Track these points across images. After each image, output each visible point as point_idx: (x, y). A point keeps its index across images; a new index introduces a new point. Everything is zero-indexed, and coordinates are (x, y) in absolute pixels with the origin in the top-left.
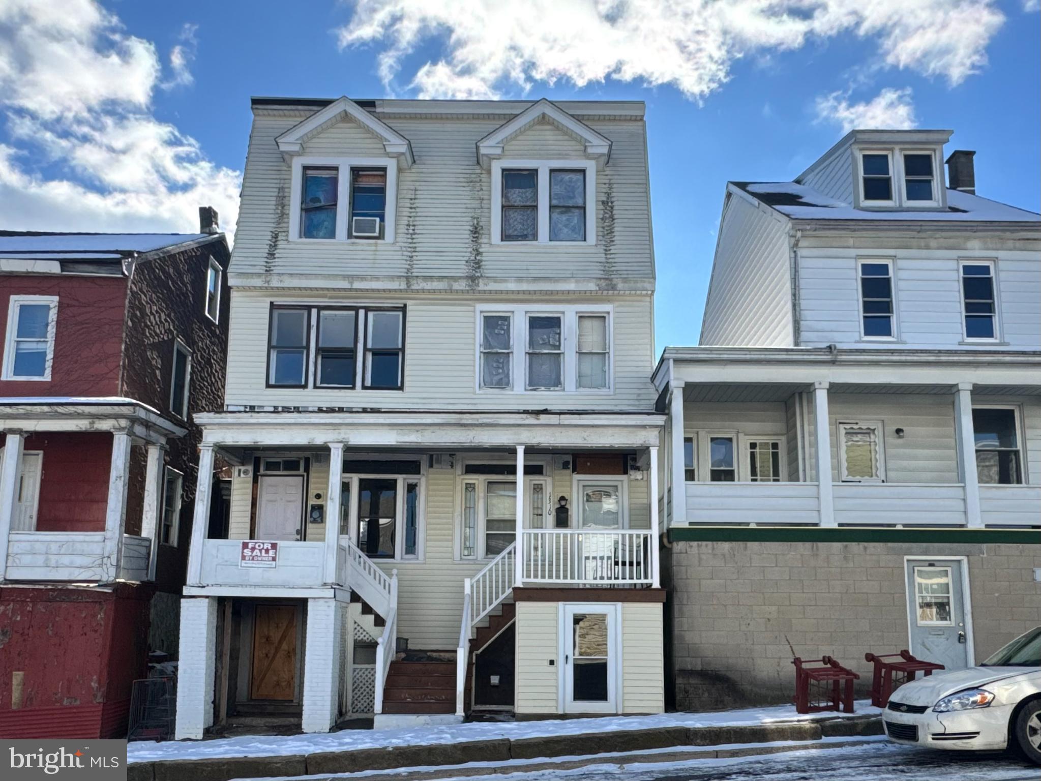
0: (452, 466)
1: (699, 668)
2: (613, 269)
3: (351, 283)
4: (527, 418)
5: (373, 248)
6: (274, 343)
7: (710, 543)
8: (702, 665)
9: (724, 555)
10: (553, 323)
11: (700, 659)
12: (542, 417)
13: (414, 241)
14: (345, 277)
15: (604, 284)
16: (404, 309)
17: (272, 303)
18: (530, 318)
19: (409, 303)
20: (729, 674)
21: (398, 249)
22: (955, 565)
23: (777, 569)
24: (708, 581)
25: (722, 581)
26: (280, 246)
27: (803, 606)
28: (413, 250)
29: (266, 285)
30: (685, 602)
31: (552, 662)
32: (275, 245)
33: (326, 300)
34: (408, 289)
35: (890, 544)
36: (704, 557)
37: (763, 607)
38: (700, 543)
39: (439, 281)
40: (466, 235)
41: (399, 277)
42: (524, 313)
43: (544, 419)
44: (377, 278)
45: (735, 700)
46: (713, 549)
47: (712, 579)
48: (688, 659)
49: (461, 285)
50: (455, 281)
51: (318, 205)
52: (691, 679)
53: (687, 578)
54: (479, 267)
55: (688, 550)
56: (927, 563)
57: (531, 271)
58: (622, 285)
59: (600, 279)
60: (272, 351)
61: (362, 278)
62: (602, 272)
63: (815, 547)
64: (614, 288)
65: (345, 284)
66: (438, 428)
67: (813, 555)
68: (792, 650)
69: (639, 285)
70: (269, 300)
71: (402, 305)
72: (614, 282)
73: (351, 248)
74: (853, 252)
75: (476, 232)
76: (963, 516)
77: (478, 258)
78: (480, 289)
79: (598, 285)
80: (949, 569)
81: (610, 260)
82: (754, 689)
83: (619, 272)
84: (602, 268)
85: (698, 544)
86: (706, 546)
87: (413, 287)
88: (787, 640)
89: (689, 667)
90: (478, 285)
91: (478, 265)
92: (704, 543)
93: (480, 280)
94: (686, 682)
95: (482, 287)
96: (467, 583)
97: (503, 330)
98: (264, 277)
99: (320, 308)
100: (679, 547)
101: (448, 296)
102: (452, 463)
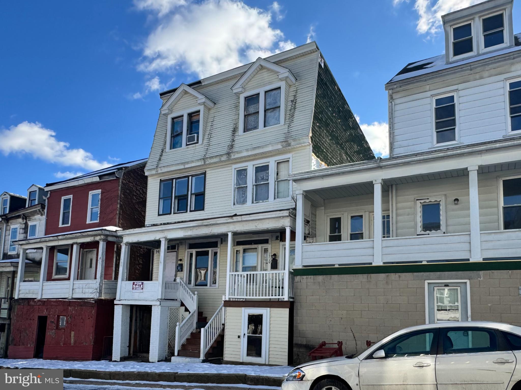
1: (305, 344)
2: (290, 135)
3: (184, 166)
4: (228, 219)
5: (194, 148)
6: (161, 196)
7: (312, 276)
8: (306, 341)
9: (319, 283)
10: (265, 168)
11: (305, 339)
12: (234, 218)
13: (210, 141)
14: (182, 164)
15: (285, 144)
16: (205, 174)
17: (161, 180)
18: (256, 168)
19: (207, 170)
21: (203, 146)
22: (462, 286)
23: (347, 290)
24: (311, 297)
25: (318, 297)
26: (163, 155)
27: (361, 311)
28: (208, 145)
29: (157, 173)
30: (299, 308)
31: (239, 337)
32: (162, 155)
33: (178, 175)
34: (205, 164)
35: (415, 274)
36: (309, 284)
37: (339, 311)
38: (307, 276)
39: (216, 158)
40: (230, 133)
41: (201, 159)
42: (252, 166)
43: (235, 219)
44: (192, 162)
46: (314, 279)
47: (313, 296)
48: (299, 338)
49: (224, 158)
50: (222, 157)
51: (177, 133)
52: (300, 349)
54: (232, 148)
55: (302, 280)
56: (443, 285)
57: (253, 145)
58: (293, 143)
59: (282, 142)
60: (160, 200)
61: (188, 163)
62: (284, 138)
63: (369, 277)
64: (289, 145)
65: (182, 167)
66: (198, 227)
67: (368, 282)
68: (354, 336)
69: (302, 141)
70: (159, 178)
71: (205, 172)
72: (289, 142)
73: (187, 150)
74: (429, 94)
75: (235, 131)
76: (469, 254)
77: (233, 143)
78: (232, 158)
79: (282, 145)
80: (459, 288)
81: (290, 131)
83: (292, 137)
84: (285, 136)
85: (307, 277)
86: (311, 278)
87: (206, 163)
88: (352, 331)
89: (300, 343)
90: (231, 156)
91: (232, 146)
92: (309, 276)
93: (232, 154)
94: (298, 350)
95: (233, 157)
97: (245, 175)
98: (155, 170)
99: (176, 179)
100: (297, 279)
101: (220, 164)
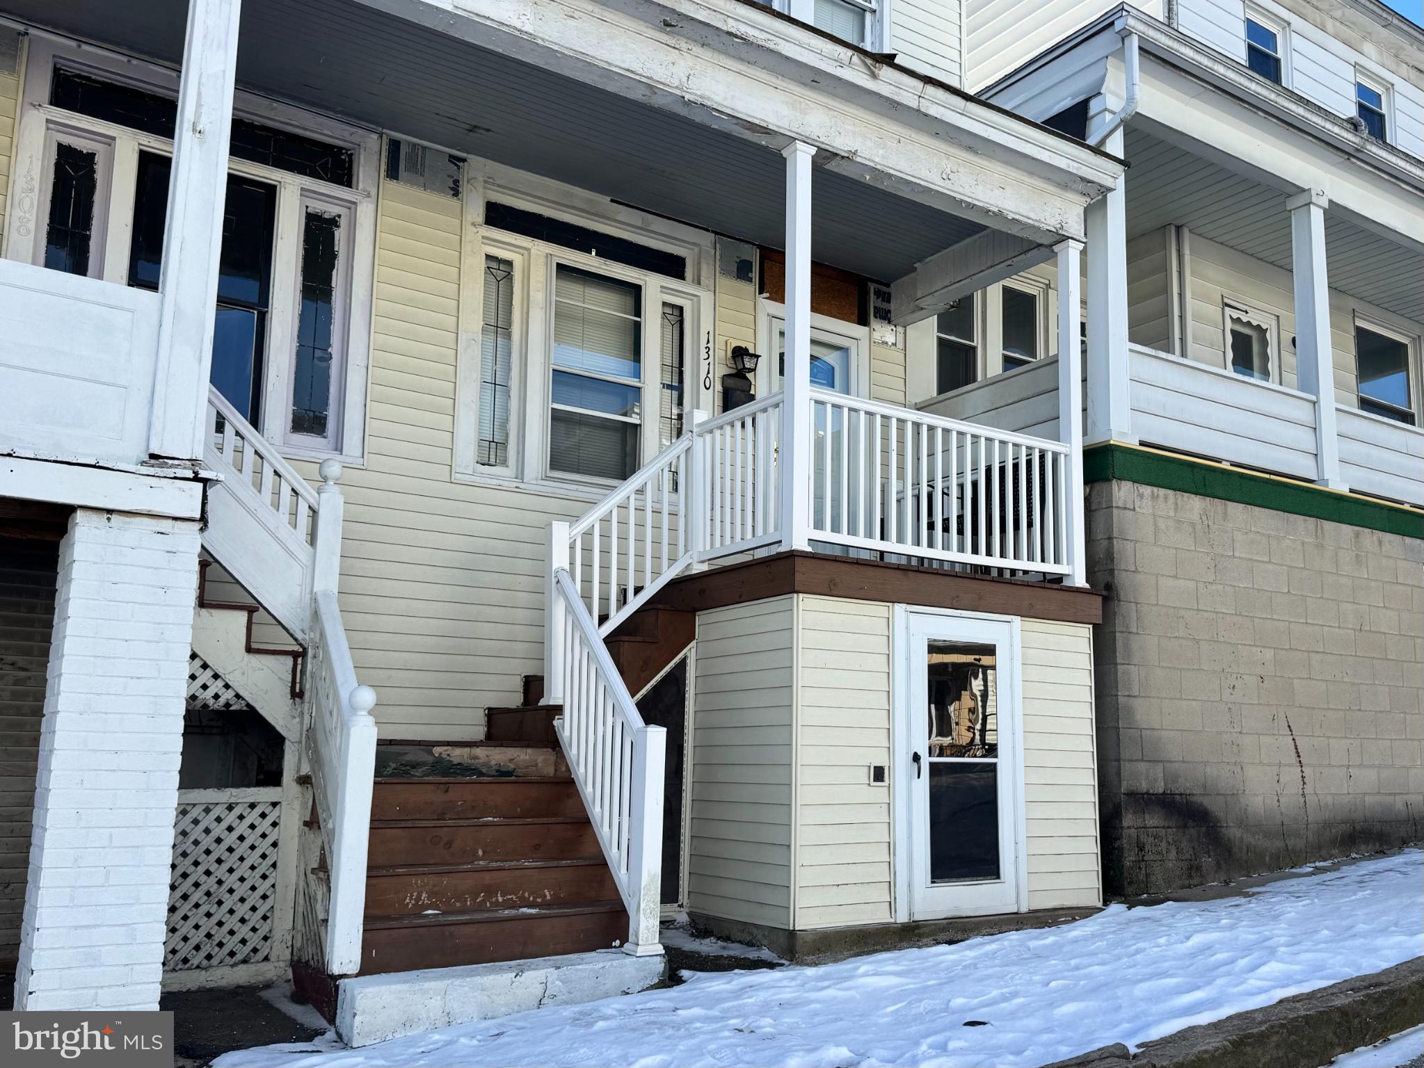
0: (456, 193)
1: (1160, 788)
7: (1171, 493)
8: (1165, 778)
9: (1193, 525)
11: (1160, 765)
12: (885, 72)
20: (1207, 802)
23: (1270, 566)
24: (1171, 582)
25: (1191, 584)
27: (1308, 652)
31: (879, 774)
36: (1162, 525)
37: (1253, 650)
43: (887, 81)
45: (1218, 864)
46: (1176, 507)
47: (1175, 577)
48: (1141, 764)
52: (1147, 816)
53: (1136, 571)
67: (1317, 547)
68: (1296, 746)
82: (1245, 836)
85: (1152, 493)
86: (1166, 498)
88: (1289, 726)
89: (1144, 787)
92: (1162, 492)
94: (1139, 824)
96: (562, 535)
100: (1122, 495)
102: (456, 182)
